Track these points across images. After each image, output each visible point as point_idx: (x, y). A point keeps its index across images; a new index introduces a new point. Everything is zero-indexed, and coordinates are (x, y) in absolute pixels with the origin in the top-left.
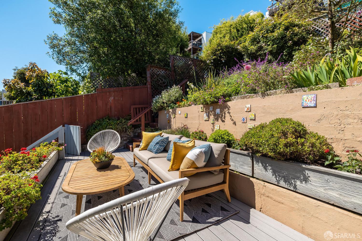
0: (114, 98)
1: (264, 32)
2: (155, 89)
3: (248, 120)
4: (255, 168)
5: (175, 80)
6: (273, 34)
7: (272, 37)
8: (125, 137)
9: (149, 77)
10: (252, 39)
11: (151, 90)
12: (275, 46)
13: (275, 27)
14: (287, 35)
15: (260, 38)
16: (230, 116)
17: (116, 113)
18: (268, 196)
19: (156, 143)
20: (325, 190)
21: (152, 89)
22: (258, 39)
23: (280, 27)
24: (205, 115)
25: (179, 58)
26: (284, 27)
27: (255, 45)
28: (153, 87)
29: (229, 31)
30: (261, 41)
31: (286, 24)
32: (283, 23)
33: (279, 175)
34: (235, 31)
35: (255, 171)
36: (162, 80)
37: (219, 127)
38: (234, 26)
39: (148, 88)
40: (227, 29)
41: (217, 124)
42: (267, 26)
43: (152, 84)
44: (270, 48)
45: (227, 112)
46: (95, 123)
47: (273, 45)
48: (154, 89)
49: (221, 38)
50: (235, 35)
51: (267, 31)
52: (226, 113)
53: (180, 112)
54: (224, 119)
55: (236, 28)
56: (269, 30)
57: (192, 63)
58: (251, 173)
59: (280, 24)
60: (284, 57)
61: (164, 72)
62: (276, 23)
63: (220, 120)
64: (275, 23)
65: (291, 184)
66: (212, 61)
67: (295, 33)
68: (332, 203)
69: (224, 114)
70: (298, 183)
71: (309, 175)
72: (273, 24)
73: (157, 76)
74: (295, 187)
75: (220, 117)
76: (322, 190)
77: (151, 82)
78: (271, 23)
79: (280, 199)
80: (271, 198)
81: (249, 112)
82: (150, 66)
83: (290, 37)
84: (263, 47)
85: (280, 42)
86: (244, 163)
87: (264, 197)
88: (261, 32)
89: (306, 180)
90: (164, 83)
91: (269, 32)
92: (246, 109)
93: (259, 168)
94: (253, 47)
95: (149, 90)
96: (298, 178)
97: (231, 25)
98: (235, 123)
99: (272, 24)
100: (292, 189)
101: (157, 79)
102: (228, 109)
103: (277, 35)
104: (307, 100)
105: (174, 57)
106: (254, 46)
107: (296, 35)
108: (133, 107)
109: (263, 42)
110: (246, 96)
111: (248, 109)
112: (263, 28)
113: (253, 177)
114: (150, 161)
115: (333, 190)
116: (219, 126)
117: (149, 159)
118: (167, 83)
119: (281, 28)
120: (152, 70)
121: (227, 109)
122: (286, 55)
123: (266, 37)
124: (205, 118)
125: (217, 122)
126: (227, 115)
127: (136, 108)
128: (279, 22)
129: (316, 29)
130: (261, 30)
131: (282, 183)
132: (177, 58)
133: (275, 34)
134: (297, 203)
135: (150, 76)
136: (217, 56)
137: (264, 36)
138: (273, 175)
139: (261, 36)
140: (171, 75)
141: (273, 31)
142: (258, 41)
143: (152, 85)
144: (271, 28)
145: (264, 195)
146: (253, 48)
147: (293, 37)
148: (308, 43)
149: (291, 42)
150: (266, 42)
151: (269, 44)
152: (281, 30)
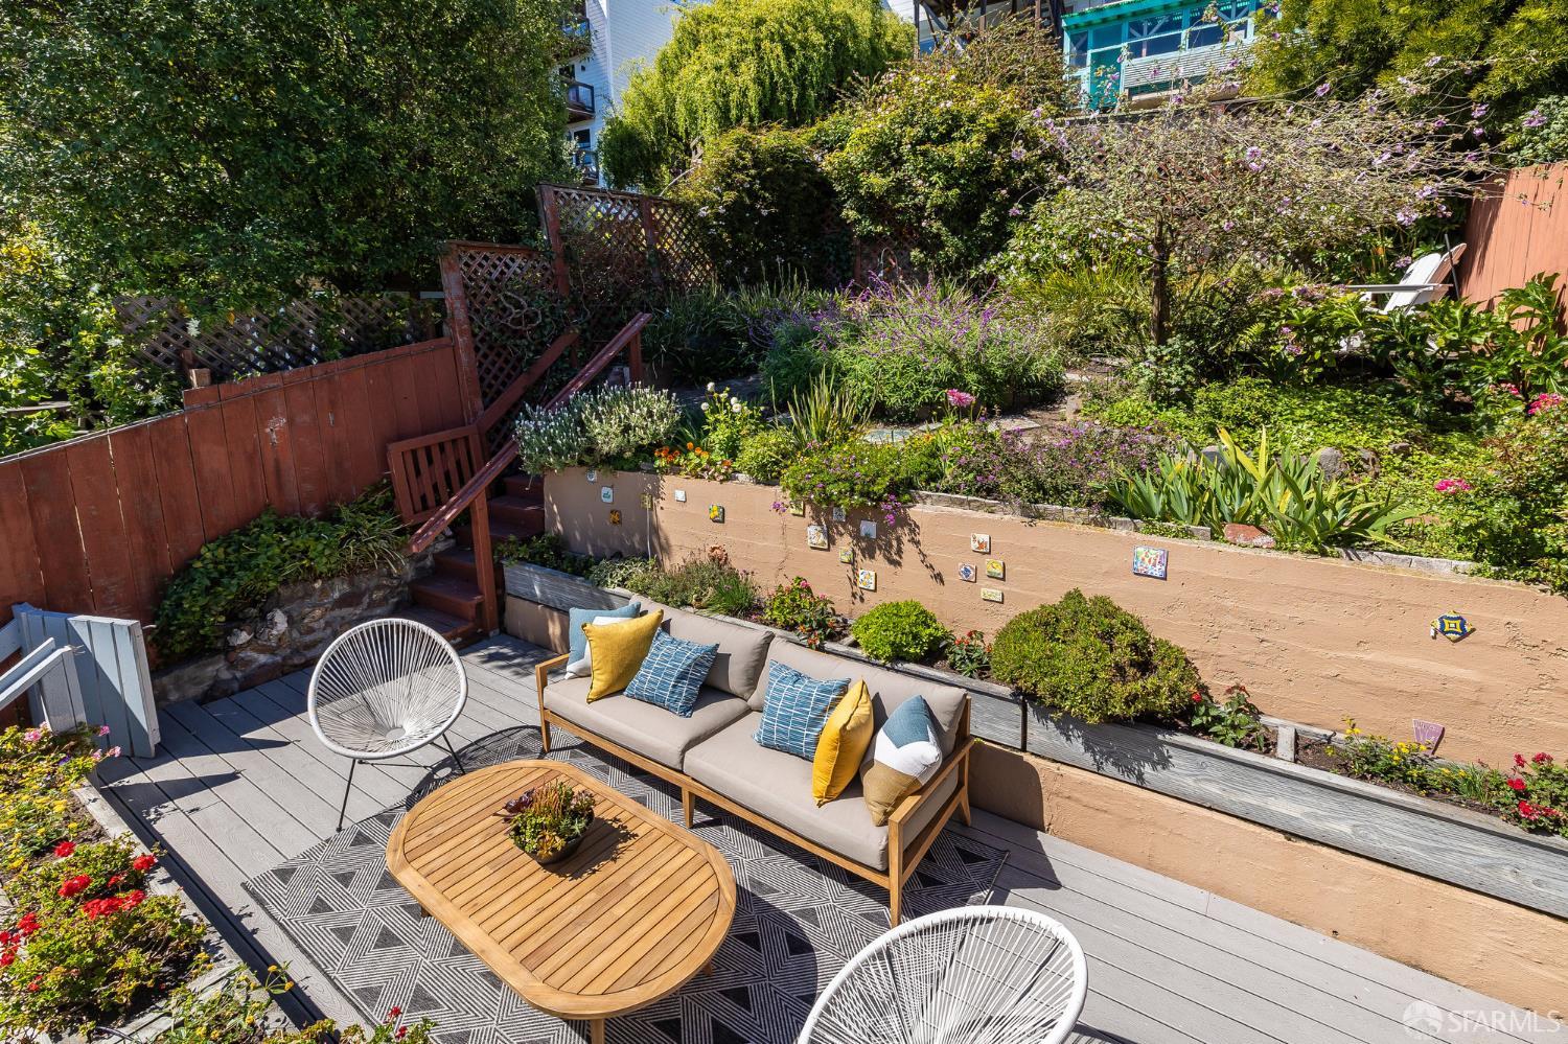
0: (291, 422)
2: (491, 348)
3: (982, 576)
4: (1029, 731)
5: (574, 300)
6: (948, 148)
7: (945, 159)
8: (379, 587)
9: (458, 298)
10: (875, 148)
11: (473, 355)
12: (956, 191)
13: (954, 122)
14: (993, 165)
15: (901, 152)
16: (921, 552)
17: (308, 487)
18: (1069, 798)
19: (676, 674)
20: (1195, 781)
21: (477, 349)
22: (897, 152)
23: (972, 132)
24: (813, 530)
25: (580, 196)
26: (984, 134)
28: (482, 340)
30: (905, 162)
31: (990, 125)
32: (981, 120)
33: (1100, 752)
35: (1029, 738)
36: (518, 306)
37: (873, 581)
39: (455, 348)
40: (744, 32)
41: (869, 568)
43: (477, 330)
44: (936, 196)
45: (908, 538)
46: (199, 557)
47: (948, 188)
48: (484, 349)
52: (905, 539)
53: (680, 495)
54: (896, 557)
55: (782, 40)
57: (635, 214)
58: (1020, 742)
60: (982, 233)
61: (520, 267)
63: (879, 555)
65: (1131, 771)
66: (721, 210)
68: (1208, 805)
69: (894, 543)
70: (1147, 769)
71: (1171, 753)
73: (493, 288)
74: (1140, 777)
75: (880, 548)
76: (1190, 781)
77: (471, 319)
79: (1099, 804)
80: (1077, 800)
81: (984, 553)
82: (458, 246)
85: (969, 182)
86: (995, 715)
87: (1059, 799)
89: (1164, 762)
90: (530, 319)
92: (973, 546)
93: (1042, 734)
95: (464, 358)
96: (1149, 760)
98: (939, 577)
100: (1134, 781)
101: (496, 303)
102: (912, 531)
103: (962, 157)
104: (1147, 560)
105: (556, 193)
108: (395, 450)
109: (914, 168)
110: (969, 502)
111: (981, 545)
113: (1024, 749)
114: (697, 760)
115: (1210, 781)
116: (873, 573)
117: (683, 752)
118: (543, 313)
120: (466, 264)
121: (906, 531)
122: (985, 228)
123: (925, 155)
124: (814, 541)
125: (868, 561)
126: (907, 547)
127: (414, 452)
131: (1109, 768)
132: (569, 194)
133: (958, 152)
134: (1140, 809)
135: (460, 293)
136: (738, 191)
138: (1086, 750)
139: (908, 145)
140: (552, 275)
141: (945, 138)
142: (897, 158)
143: (474, 335)
144: (941, 123)
145: (1057, 795)
149: (1004, 192)
150: (923, 169)
151: (936, 183)
152: (975, 142)
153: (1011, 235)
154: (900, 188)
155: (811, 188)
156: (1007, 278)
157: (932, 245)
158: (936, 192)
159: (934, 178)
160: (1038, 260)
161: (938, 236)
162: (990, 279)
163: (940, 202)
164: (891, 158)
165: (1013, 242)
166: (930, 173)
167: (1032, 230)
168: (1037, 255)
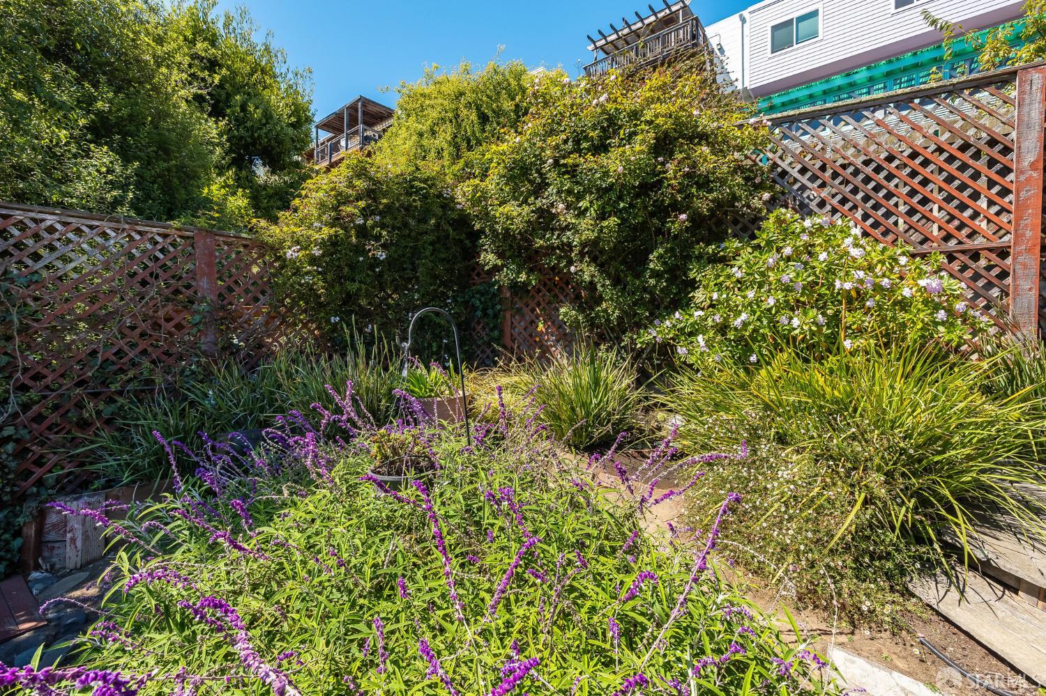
1: (566, 142)
6: (602, 159)
7: (598, 175)
10: (512, 169)
12: (613, 221)
13: (611, 126)
14: (666, 178)
15: (544, 171)
22: (538, 171)
23: (635, 133)
26: (652, 135)
27: (525, 202)
29: (450, 115)
30: (548, 185)
31: (660, 121)
32: (648, 115)
34: (474, 117)
38: (470, 97)
40: (446, 103)
42: (575, 115)
44: (586, 228)
47: (602, 216)
49: (421, 135)
50: (474, 132)
51: (577, 142)
55: (478, 109)
56: (586, 138)
59: (635, 115)
60: (652, 282)
62: (616, 109)
64: (610, 106)
66: (317, 252)
67: (700, 175)
72: (604, 112)
78: (595, 102)
83: (679, 192)
84: (555, 216)
85: (631, 206)
88: (552, 141)
91: (585, 145)
94: (511, 208)
97: (462, 94)
99: (599, 110)
103: (620, 169)
106: (519, 206)
107: (704, 183)
109: (559, 192)
112: (559, 124)
119: (640, 137)
122: (657, 275)
123: (572, 171)
128: (628, 104)
129: (779, 170)
130: (552, 132)
133: (614, 163)
136: (345, 229)
137: (562, 162)
139: (551, 161)
141: (601, 148)
142: (538, 180)
144: (594, 128)
146: (514, 214)
147: (694, 190)
148: (764, 236)
149: (683, 217)
150: (570, 192)
151: (586, 209)
152: (638, 149)
153: (693, 285)
154: (545, 219)
155: (447, 227)
156: (690, 352)
157: (587, 299)
158: (586, 222)
159: (583, 204)
160: (745, 324)
161: (592, 286)
162: (665, 351)
163: (592, 236)
164: (531, 182)
165: (699, 295)
166: (580, 197)
167: (729, 277)
168: (744, 316)
